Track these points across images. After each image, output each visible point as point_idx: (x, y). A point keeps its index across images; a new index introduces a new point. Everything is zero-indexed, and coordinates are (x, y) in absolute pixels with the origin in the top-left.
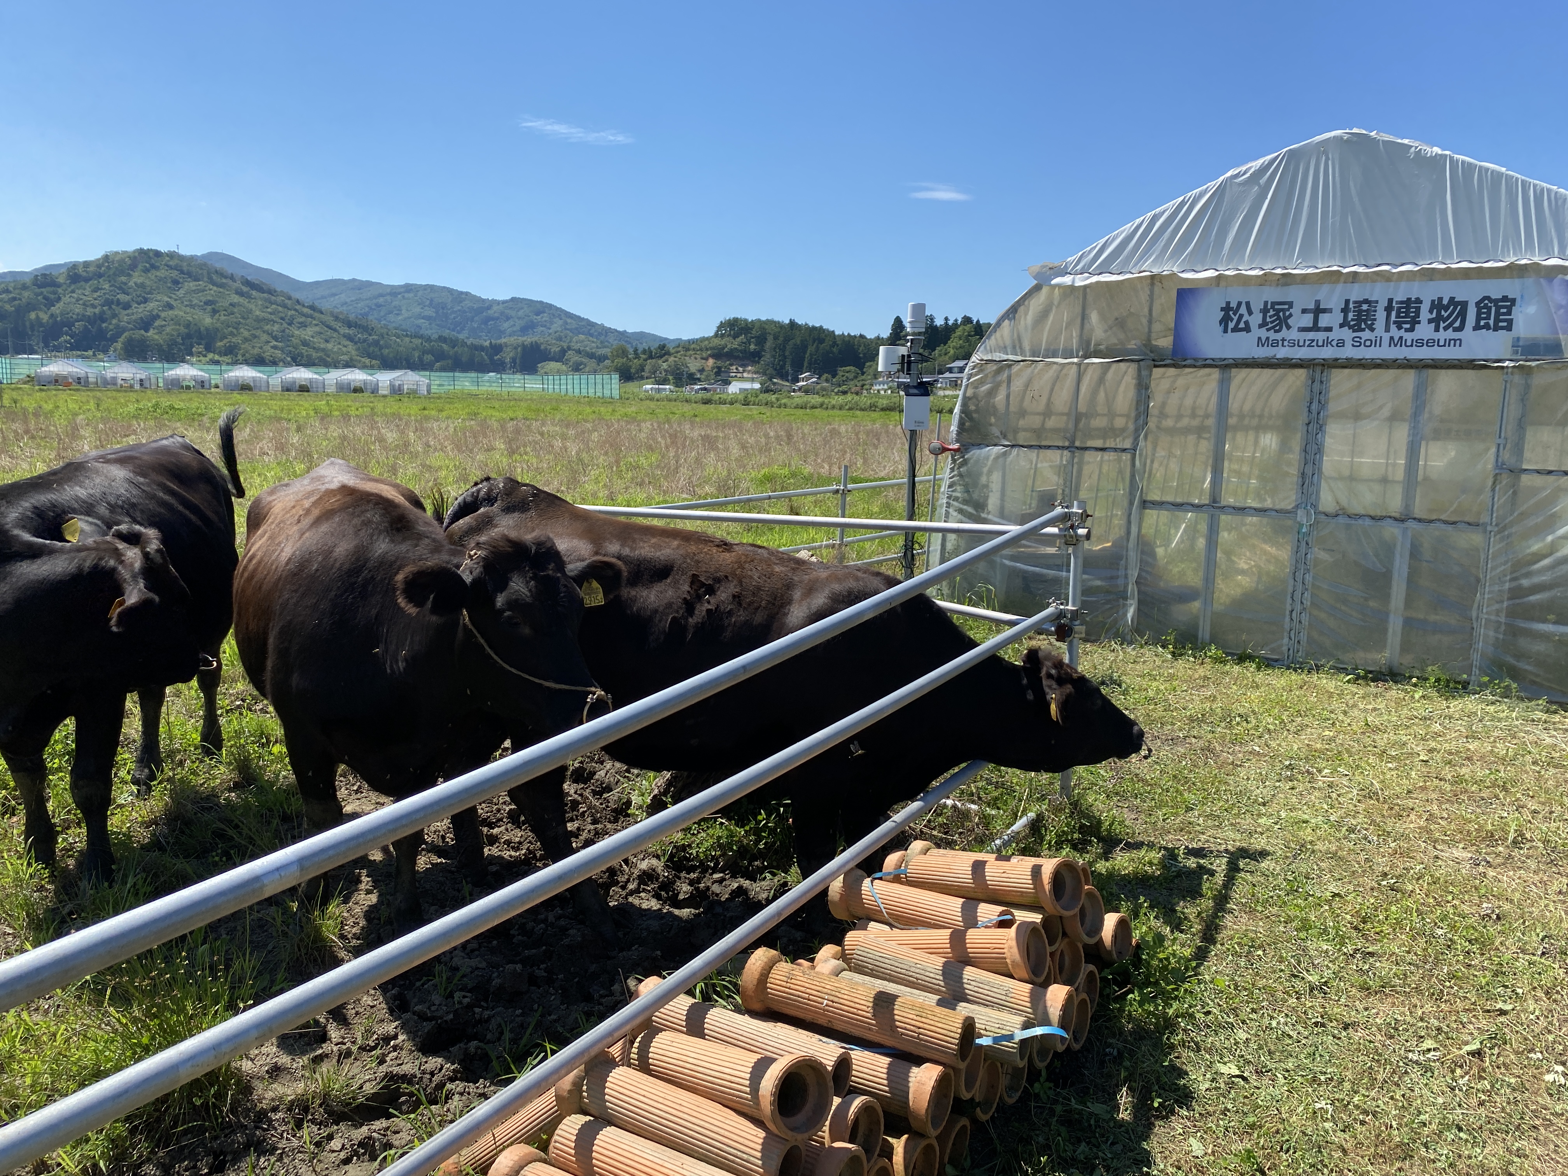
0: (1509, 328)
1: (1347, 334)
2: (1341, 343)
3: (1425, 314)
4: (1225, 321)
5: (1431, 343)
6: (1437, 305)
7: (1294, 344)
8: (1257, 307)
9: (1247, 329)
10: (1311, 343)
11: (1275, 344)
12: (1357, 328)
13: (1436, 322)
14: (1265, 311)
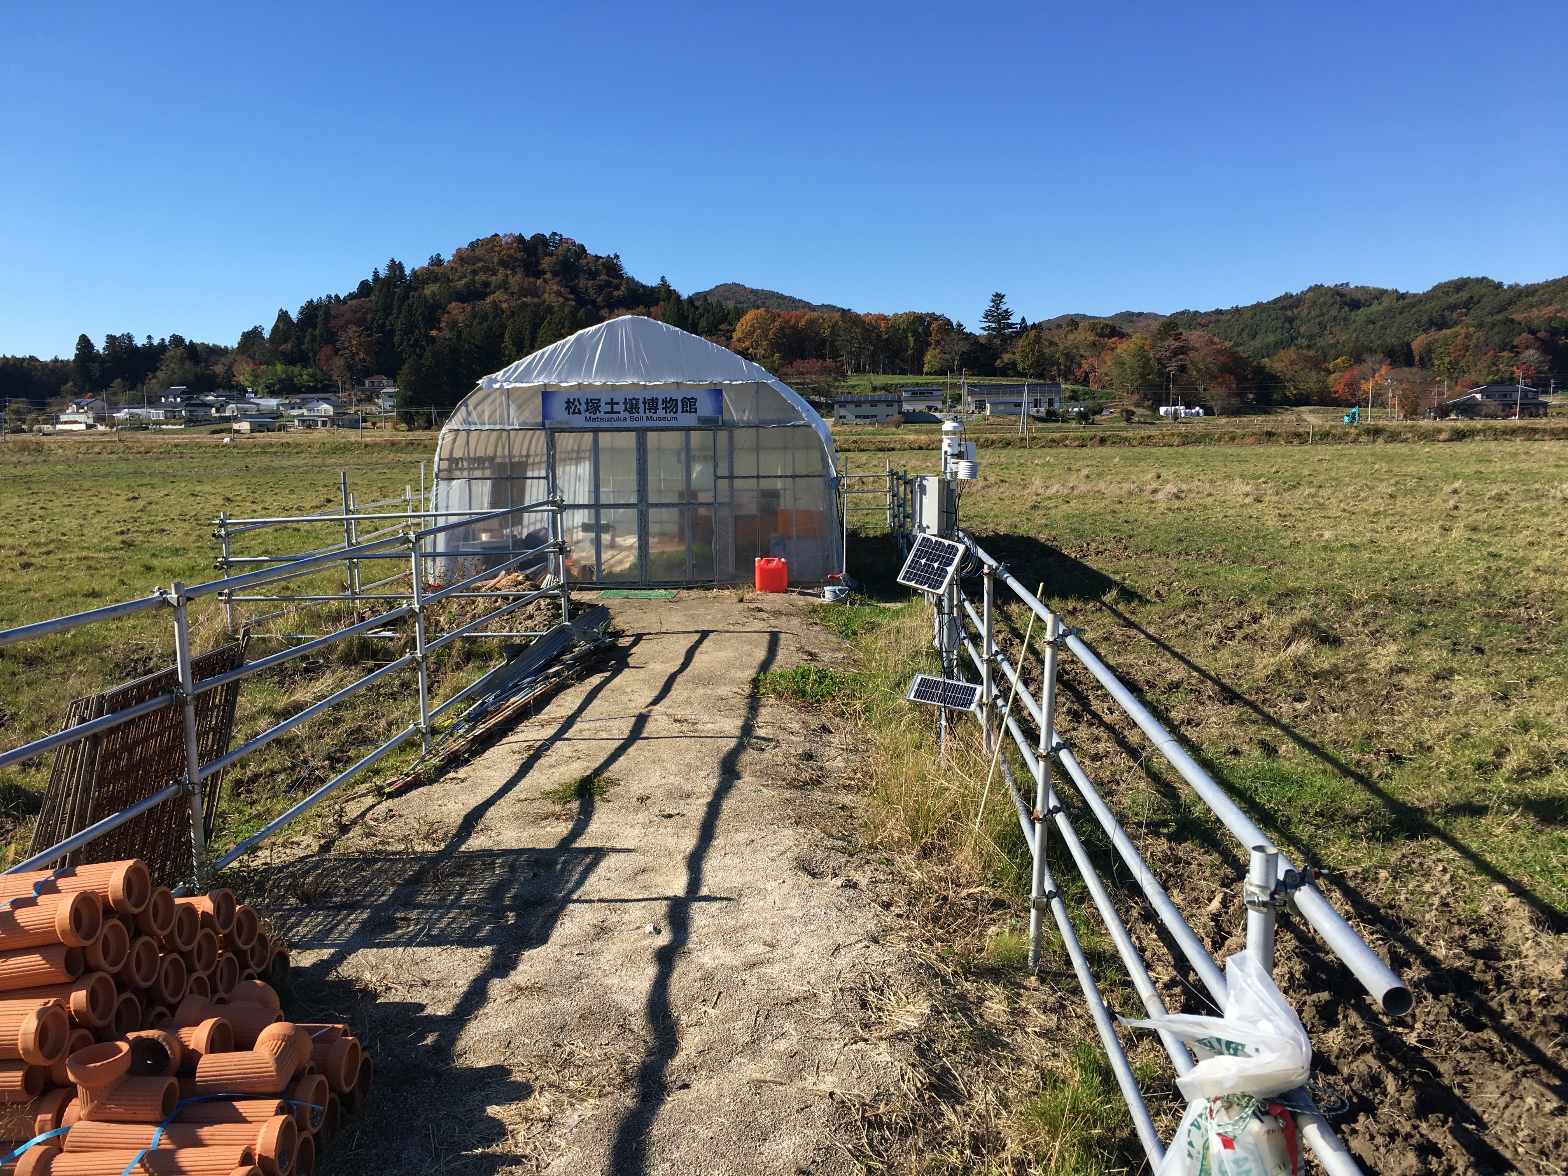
0: (696, 412)
1: (627, 415)
2: (625, 419)
3: (660, 406)
4: (568, 408)
5: (665, 419)
6: (665, 401)
7: (602, 420)
8: (583, 401)
9: (580, 413)
10: (611, 420)
11: (594, 420)
12: (631, 412)
13: (665, 408)
14: (587, 403)
